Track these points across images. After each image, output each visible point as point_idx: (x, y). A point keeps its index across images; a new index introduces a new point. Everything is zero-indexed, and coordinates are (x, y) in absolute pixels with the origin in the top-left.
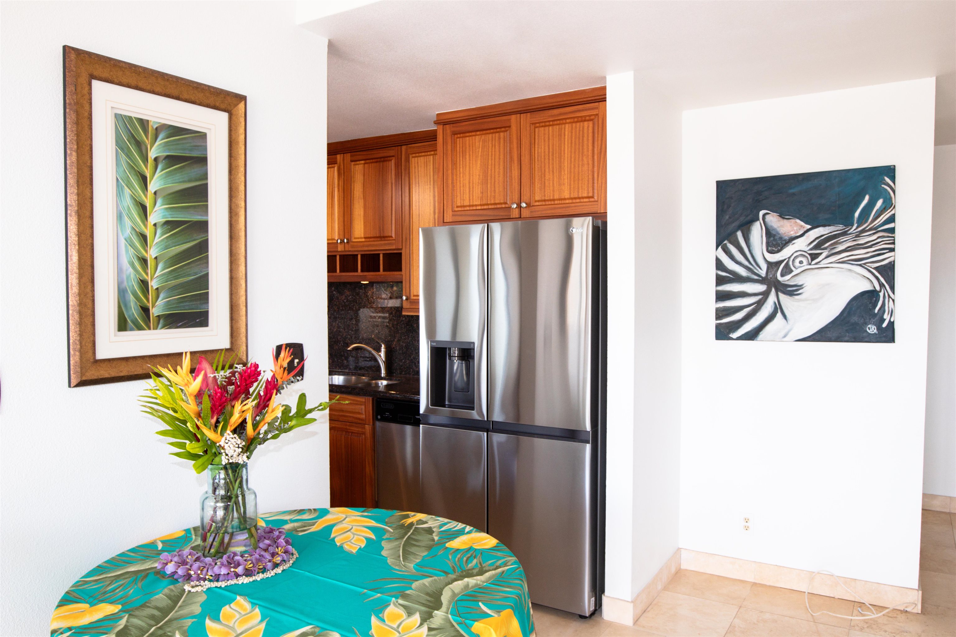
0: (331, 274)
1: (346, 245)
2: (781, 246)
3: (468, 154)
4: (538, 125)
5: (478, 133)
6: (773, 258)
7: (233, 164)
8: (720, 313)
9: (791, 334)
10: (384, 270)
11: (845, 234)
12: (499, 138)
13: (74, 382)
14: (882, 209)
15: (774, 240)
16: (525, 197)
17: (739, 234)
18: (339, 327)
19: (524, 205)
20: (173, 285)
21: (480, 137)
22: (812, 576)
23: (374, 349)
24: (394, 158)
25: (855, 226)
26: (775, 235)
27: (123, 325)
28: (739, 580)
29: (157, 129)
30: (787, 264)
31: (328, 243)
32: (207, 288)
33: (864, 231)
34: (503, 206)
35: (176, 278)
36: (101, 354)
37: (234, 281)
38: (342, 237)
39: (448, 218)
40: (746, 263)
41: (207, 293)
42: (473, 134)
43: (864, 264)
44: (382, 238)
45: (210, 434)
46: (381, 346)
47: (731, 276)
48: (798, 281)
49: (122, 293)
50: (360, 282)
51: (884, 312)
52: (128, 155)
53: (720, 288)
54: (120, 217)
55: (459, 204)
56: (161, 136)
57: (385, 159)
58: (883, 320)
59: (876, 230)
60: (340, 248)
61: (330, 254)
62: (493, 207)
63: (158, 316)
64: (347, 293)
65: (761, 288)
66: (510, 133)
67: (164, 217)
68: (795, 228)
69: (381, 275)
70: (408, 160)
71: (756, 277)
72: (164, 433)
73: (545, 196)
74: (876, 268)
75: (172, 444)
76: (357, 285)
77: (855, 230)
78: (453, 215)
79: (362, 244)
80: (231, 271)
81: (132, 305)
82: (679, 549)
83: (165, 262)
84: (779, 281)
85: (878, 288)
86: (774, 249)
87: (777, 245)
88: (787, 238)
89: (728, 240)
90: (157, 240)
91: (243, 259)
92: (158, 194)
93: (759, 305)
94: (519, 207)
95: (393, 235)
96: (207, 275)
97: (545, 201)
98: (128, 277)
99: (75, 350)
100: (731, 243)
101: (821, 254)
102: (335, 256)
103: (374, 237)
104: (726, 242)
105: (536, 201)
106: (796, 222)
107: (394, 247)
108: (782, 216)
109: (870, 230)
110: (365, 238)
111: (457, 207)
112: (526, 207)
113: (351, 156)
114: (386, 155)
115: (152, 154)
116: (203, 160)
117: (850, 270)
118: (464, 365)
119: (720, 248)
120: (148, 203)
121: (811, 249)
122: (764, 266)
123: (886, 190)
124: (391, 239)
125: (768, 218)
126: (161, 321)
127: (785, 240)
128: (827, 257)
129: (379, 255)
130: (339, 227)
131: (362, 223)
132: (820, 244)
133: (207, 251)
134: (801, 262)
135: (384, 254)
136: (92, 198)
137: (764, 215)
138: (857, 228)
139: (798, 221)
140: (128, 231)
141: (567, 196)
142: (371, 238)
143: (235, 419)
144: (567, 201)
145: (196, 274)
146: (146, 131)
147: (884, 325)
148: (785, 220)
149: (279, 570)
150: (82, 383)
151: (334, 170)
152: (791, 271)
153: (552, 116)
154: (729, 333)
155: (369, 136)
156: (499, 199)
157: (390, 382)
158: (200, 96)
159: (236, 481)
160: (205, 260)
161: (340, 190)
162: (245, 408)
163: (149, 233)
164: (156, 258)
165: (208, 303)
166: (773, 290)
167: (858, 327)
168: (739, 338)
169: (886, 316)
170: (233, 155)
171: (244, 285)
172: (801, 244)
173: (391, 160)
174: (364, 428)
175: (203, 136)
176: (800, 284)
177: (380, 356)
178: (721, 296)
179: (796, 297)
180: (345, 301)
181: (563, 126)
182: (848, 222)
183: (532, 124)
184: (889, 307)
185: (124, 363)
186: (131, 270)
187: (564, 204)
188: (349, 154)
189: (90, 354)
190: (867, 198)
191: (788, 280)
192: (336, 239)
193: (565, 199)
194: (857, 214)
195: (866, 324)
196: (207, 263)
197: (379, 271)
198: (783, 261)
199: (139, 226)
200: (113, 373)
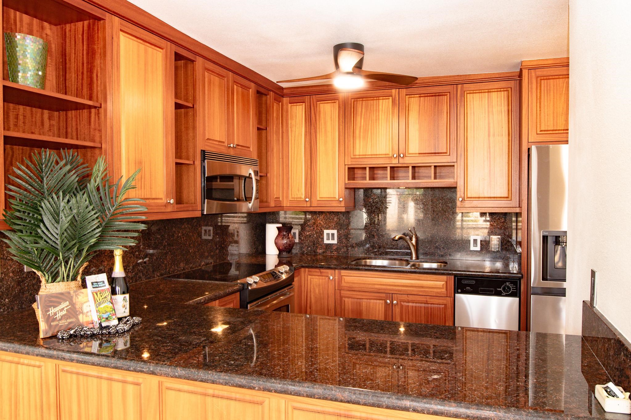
23: (409, 239)
39: (531, 139)
57: (440, 94)
70: (463, 96)
78: (536, 137)
103: (429, 153)
107: (446, 161)
111: (541, 131)
142: (425, 153)
161: (395, 116)
173: (447, 95)
177: (412, 244)
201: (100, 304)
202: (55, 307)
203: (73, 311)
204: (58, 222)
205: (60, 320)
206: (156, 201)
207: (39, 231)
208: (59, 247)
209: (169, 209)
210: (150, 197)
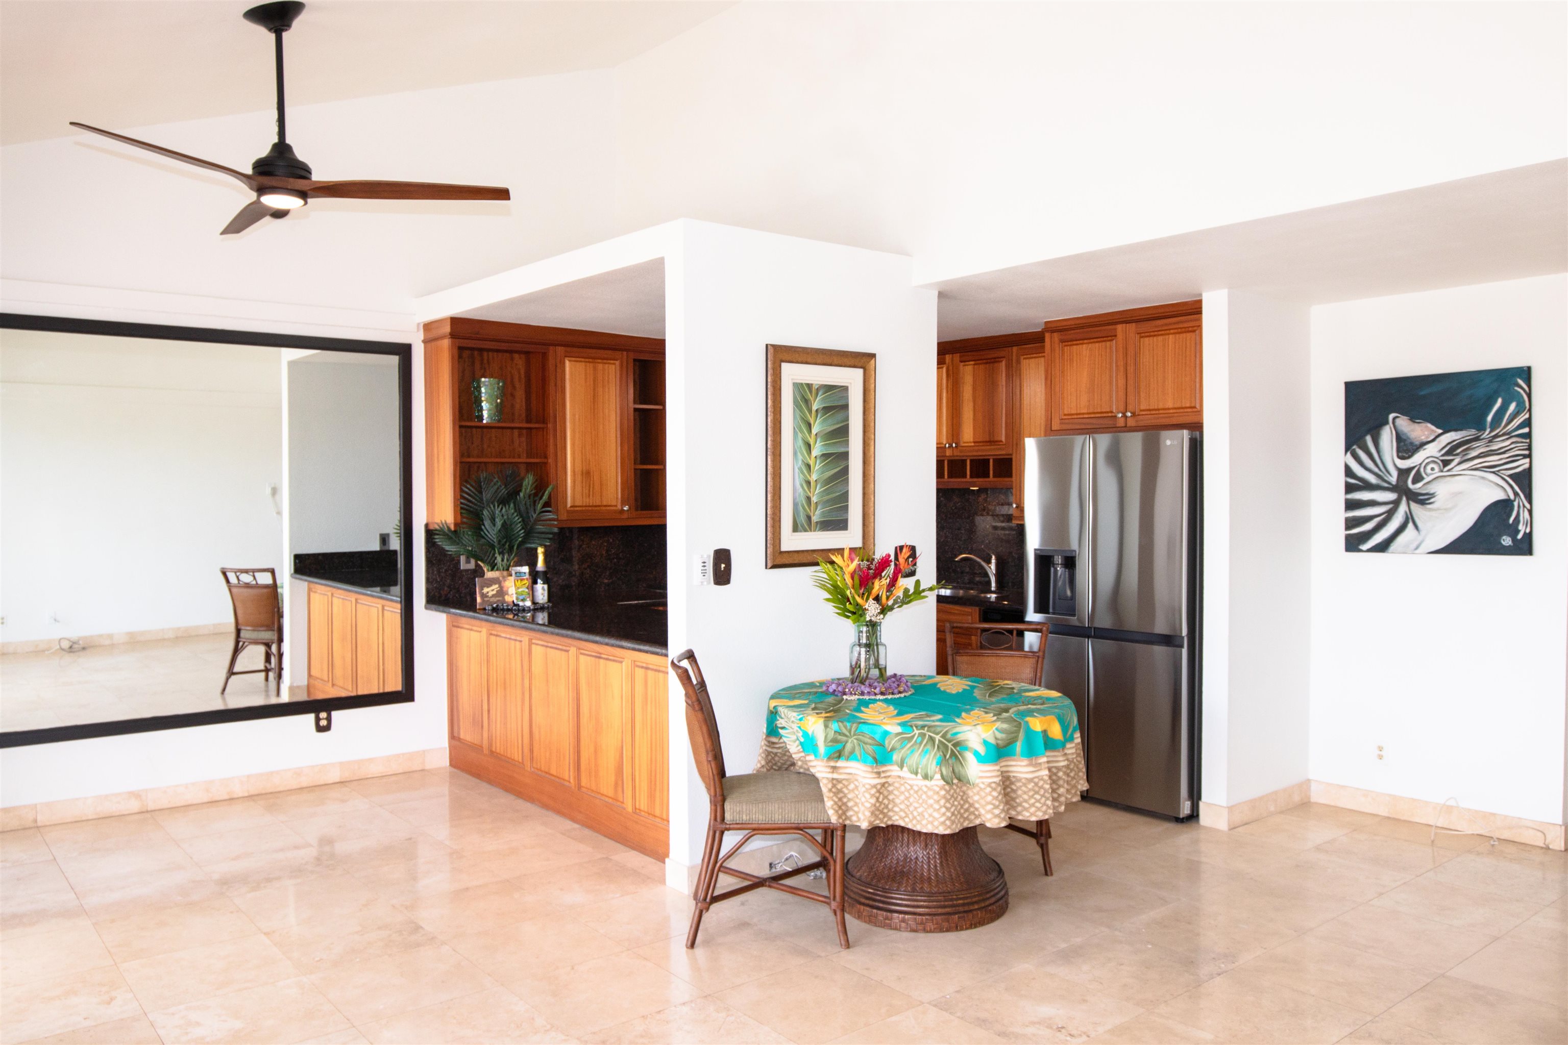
0: (939, 480)
1: (955, 450)
2: (1412, 451)
3: (1075, 362)
4: (1143, 335)
5: (1086, 341)
6: (1404, 464)
7: (867, 407)
8: (1351, 523)
9: (1423, 546)
10: (994, 476)
11: (1477, 439)
12: (1106, 347)
13: (769, 565)
14: (1515, 413)
15: (1405, 445)
16: (1130, 407)
17: (1368, 439)
18: (946, 537)
19: (1129, 414)
20: (826, 499)
21: (1087, 345)
22: (1448, 809)
23: (984, 561)
24: (1004, 359)
25: (1488, 430)
26: (1405, 440)
27: (796, 529)
28: (1371, 814)
29: (817, 389)
30: (1418, 471)
31: (937, 448)
32: (848, 502)
33: (1496, 436)
34: (1110, 415)
35: (828, 494)
36: (783, 548)
37: (866, 496)
38: (950, 441)
39: (1055, 427)
40: (1376, 470)
41: (847, 505)
42: (1081, 342)
43: (1498, 471)
44: (992, 442)
45: (859, 600)
46: (991, 557)
47: (1360, 484)
48: (1431, 489)
49: (795, 505)
50: (969, 489)
51: (1519, 522)
52: (801, 410)
53: (1350, 496)
54: (795, 454)
55: (1066, 412)
56: (820, 393)
57: (996, 360)
58: (1518, 531)
59: (1509, 434)
60: (948, 453)
61: (939, 459)
62: (1099, 415)
63: (817, 522)
64: (956, 499)
65: (1391, 496)
66: (1116, 342)
67: (821, 451)
68: (1426, 433)
69: (991, 482)
70: (1018, 362)
71: (1386, 485)
72: (828, 600)
73: (1149, 405)
74: (1510, 476)
75: (834, 606)
76: (967, 491)
77: (1488, 434)
78: (1060, 423)
79: (972, 448)
80: (864, 488)
81: (801, 514)
82: (1309, 781)
83: (822, 484)
84: (1410, 490)
85: (1512, 497)
86: (1404, 454)
87: (1407, 451)
88: (1417, 443)
89: (1357, 445)
90: (817, 468)
91: (872, 479)
92: (818, 435)
93: (1390, 515)
94: (1124, 416)
95: (1003, 439)
96: (848, 491)
97: (1150, 410)
98: (800, 495)
99: (770, 544)
100: (1360, 448)
101: (1452, 460)
102: (944, 461)
103: (983, 442)
104: (1354, 447)
105: (1141, 411)
106: (1427, 427)
107: (1004, 452)
108: (1413, 419)
109: (1504, 435)
110: (974, 442)
111: (1065, 415)
112: (1131, 416)
113: (960, 357)
114: (996, 355)
115: (815, 407)
116: (845, 407)
117: (1483, 478)
118: (1067, 573)
119: (1349, 453)
120: (812, 442)
121: (1443, 455)
122: (1395, 474)
123: (1519, 393)
124: (1001, 443)
125: (1398, 421)
126: (818, 526)
127: (1416, 445)
128: (1459, 463)
129: (989, 460)
130: (947, 431)
131: (972, 428)
132: (1452, 450)
133: (848, 474)
134: (1432, 469)
135: (994, 459)
136: (780, 442)
137: (1394, 419)
138: (1490, 432)
139: (1429, 425)
140: (800, 462)
141: (1171, 406)
142: (980, 442)
143: (875, 591)
144: (1171, 411)
145: (841, 491)
146: (811, 392)
147: (1520, 536)
148: (1416, 424)
149: (902, 695)
150: (774, 566)
151: (942, 371)
152: (1423, 478)
153: (1156, 327)
154: (1359, 544)
155: (980, 336)
156: (1106, 408)
157: (1000, 595)
158: (846, 361)
159: (873, 635)
160: (846, 481)
161: (949, 392)
162: (882, 584)
163: (812, 463)
164: (816, 481)
165: (848, 513)
166: (1404, 499)
167: (1492, 539)
168: (1371, 550)
169: (1521, 527)
170: (867, 400)
171: (873, 499)
172: (1432, 450)
173: (1002, 361)
174: (970, 639)
175: (845, 389)
176: (1432, 492)
177: (990, 568)
178: (1351, 505)
179: (1429, 506)
180: (953, 508)
181: (1167, 337)
182: (1481, 427)
183: (1138, 334)
184: (1524, 517)
185: (796, 555)
186: (801, 489)
187: (1168, 413)
188: (958, 354)
189: (778, 547)
190: (1500, 401)
191: (1420, 488)
192: (944, 443)
193: (1169, 409)
194: (1489, 418)
195: (1500, 536)
196: (848, 482)
197: (988, 477)
198: (1413, 468)
199: (807, 459)
200: (790, 561)
201: (518, 588)
202: (488, 587)
203: (501, 593)
204: (494, 525)
205: (491, 597)
206: (608, 508)
207: (482, 533)
208: (496, 544)
209: (625, 516)
210: (600, 504)
